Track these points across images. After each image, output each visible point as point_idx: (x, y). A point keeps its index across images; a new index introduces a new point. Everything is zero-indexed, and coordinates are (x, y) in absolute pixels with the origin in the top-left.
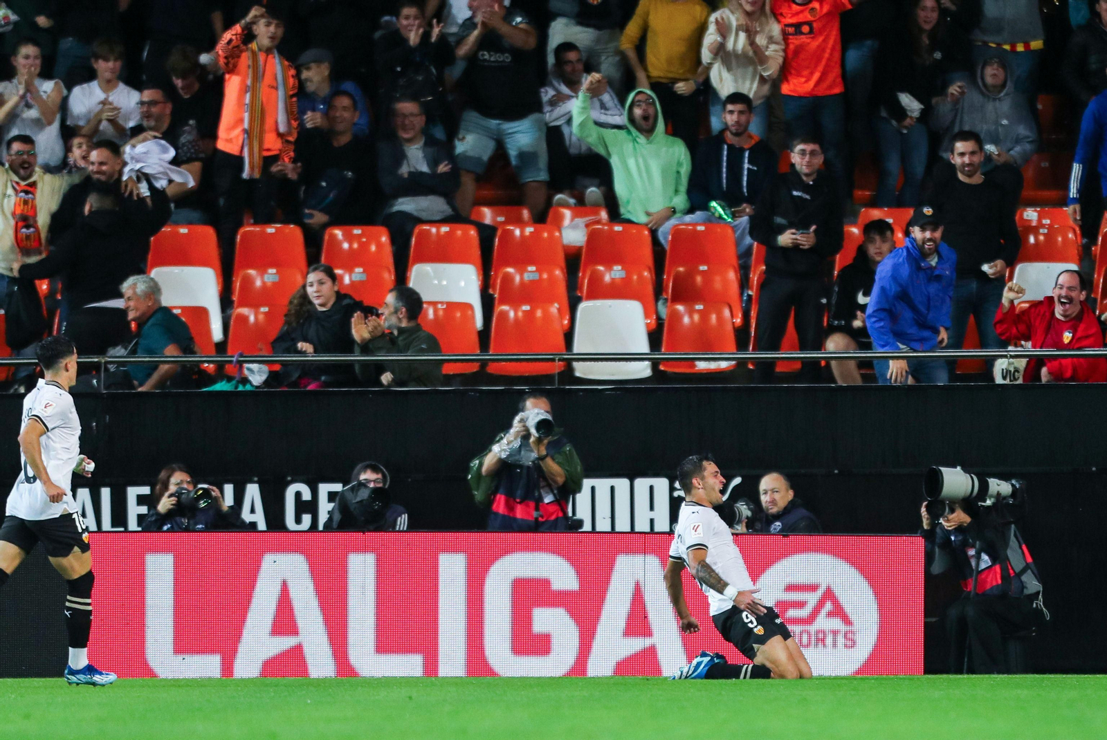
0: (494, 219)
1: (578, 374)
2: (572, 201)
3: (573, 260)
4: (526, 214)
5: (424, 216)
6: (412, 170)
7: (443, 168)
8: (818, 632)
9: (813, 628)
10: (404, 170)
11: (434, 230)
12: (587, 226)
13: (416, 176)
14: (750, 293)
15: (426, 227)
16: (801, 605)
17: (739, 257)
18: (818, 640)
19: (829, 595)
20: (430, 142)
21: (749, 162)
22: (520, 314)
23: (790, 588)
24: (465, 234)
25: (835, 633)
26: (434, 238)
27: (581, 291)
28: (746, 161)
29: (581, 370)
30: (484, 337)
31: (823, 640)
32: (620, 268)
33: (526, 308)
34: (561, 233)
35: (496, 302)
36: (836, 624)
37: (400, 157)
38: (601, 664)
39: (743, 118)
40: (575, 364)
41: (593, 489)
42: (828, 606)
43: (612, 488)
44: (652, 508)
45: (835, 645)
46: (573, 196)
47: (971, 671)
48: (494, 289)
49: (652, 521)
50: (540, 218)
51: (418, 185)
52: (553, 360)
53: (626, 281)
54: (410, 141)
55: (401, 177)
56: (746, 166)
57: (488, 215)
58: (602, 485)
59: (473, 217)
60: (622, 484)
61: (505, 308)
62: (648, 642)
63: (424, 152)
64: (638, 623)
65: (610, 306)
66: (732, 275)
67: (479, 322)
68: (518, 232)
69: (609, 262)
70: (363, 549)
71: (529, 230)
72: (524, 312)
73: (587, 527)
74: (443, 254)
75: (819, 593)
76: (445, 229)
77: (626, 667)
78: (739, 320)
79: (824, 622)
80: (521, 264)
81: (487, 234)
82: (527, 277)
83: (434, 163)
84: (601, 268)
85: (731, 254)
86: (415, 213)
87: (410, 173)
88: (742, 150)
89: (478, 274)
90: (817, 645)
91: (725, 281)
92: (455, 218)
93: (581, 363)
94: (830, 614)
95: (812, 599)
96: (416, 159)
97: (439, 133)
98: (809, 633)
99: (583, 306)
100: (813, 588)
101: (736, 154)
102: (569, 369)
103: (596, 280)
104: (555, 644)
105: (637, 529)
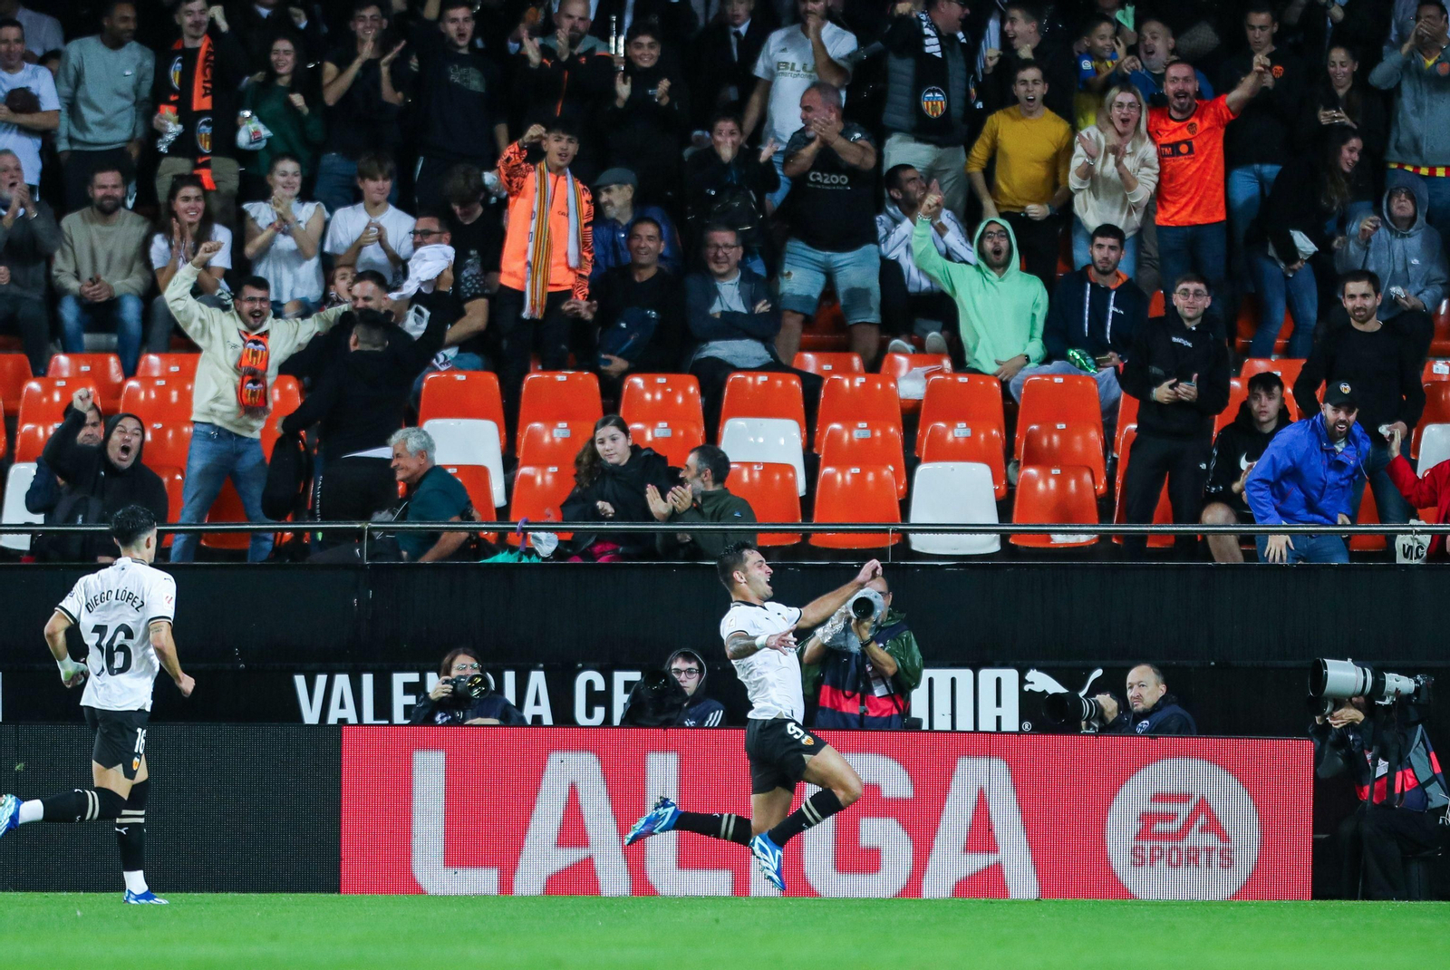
0: (819, 368)
1: (915, 547)
2: (910, 348)
3: (911, 416)
4: (856, 362)
5: (739, 363)
6: (726, 309)
7: (762, 307)
8: (1189, 850)
9: (1184, 845)
10: (716, 309)
11: (750, 379)
12: (927, 376)
13: (729, 316)
14: (1115, 455)
15: (739, 376)
16: (1170, 817)
17: (1104, 414)
18: (1189, 858)
19: (1203, 806)
20: (747, 277)
21: (1114, 305)
22: (848, 477)
23: (1158, 798)
24: (786, 383)
25: (1209, 850)
26: (750, 389)
27: (920, 453)
28: (1112, 303)
29: (919, 543)
30: (807, 503)
31: (1196, 860)
32: (964, 425)
33: (856, 470)
34: (896, 384)
35: (822, 463)
36: (1211, 840)
37: (713, 294)
38: (938, 883)
39: (1113, 254)
40: (912, 537)
41: (931, 681)
42: (1202, 819)
43: (953, 680)
44: (999, 704)
45: (1209, 864)
46: (911, 342)
47: (1367, 896)
48: (820, 450)
49: (999, 719)
50: (873, 366)
51: (732, 327)
52: (886, 531)
53: (971, 440)
54: (723, 276)
55: (712, 318)
56: (1112, 309)
57: (810, 362)
58: (942, 676)
60: (964, 676)
61: (829, 470)
62: (992, 859)
63: (740, 288)
64: (981, 835)
65: (953, 470)
66: (1095, 435)
67: (801, 488)
68: (847, 383)
69: (952, 419)
70: (666, 749)
71: (859, 381)
72: (853, 475)
73: (925, 726)
74: (762, 407)
75: (1192, 804)
76: (762, 378)
77: (966, 888)
78: (1101, 487)
79: (1196, 839)
80: (849, 419)
81: (812, 385)
82: (857, 434)
83: (751, 301)
84: (942, 425)
86: (729, 360)
87: (723, 313)
88: (1107, 291)
89: (801, 432)
90: (1188, 865)
91: (1086, 442)
92: (774, 366)
93: (918, 535)
94: (1203, 829)
95: (1183, 810)
96: (730, 296)
97: (759, 268)
98: (1179, 850)
99: (923, 470)
100: (1185, 798)
101: (1100, 295)
102: (905, 542)
103: (937, 438)
104: (885, 858)
105: (981, 728)
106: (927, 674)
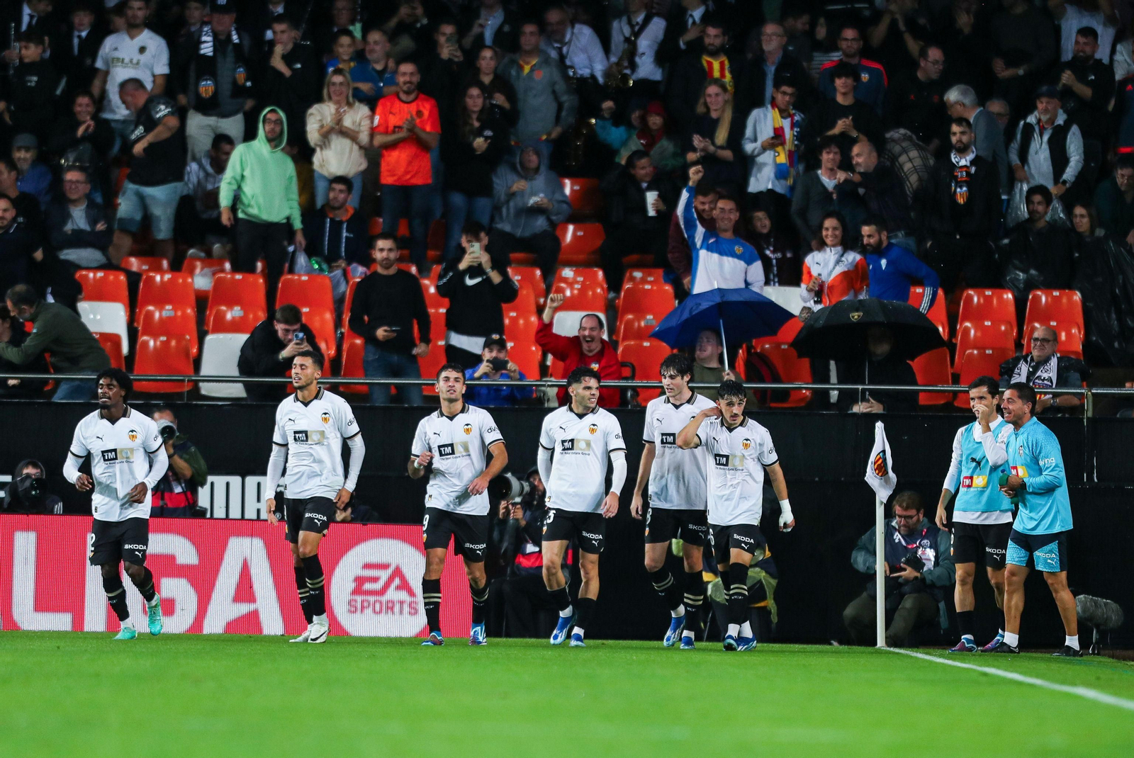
0: (139, 267)
1: (203, 392)
2: (202, 255)
3: (202, 301)
4: (165, 264)
5: (84, 264)
6: (75, 227)
7: (100, 227)
8: (388, 602)
9: (384, 599)
10: (69, 227)
11: (91, 275)
12: (214, 274)
13: (78, 233)
14: (343, 330)
15: (84, 273)
16: (375, 580)
17: (335, 302)
18: (388, 608)
19: (398, 572)
20: (91, 205)
21: (347, 231)
22: (158, 343)
23: (367, 566)
24: (117, 278)
25: (402, 603)
26: (91, 281)
27: (208, 326)
28: (345, 231)
29: (206, 389)
30: (130, 358)
31: (392, 609)
32: (239, 308)
33: (163, 338)
34: (193, 280)
35: (140, 334)
36: (403, 595)
37: (67, 216)
38: (215, 624)
39: (342, 196)
40: (201, 384)
41: (212, 484)
42: (397, 581)
43: (228, 484)
44: (259, 500)
45: (401, 612)
46: (202, 250)
47: (508, 635)
48: (138, 323)
49: (258, 511)
51: (79, 240)
52: (183, 381)
53: (243, 319)
54: (75, 202)
55: (65, 234)
56: (345, 234)
57: (134, 264)
58: (219, 481)
59: (123, 266)
60: (235, 481)
61: (145, 338)
62: (252, 607)
63: (86, 212)
64: (245, 591)
65: (231, 339)
66: (328, 316)
67: (125, 349)
68: (158, 278)
69: (230, 305)
70: (26, 528)
71: (167, 277)
72: (162, 342)
73: (208, 515)
74: (101, 295)
75: (389, 571)
76: (100, 274)
77: (233, 626)
78: (333, 352)
79: (393, 594)
80: (160, 304)
81: (134, 279)
82: (165, 314)
83: (93, 221)
84: (224, 308)
85: (329, 299)
86: (77, 262)
87: (73, 230)
88: (341, 223)
89: (126, 311)
90: (387, 612)
91: (323, 321)
92: (108, 266)
93: (206, 384)
94: (398, 588)
95: (384, 575)
96: (78, 218)
97: (99, 199)
98: (381, 603)
99: (210, 339)
100: (384, 566)
101: (336, 226)
102: (196, 389)
103: (220, 317)
104: (178, 607)
105: (247, 517)
106: (210, 479)
